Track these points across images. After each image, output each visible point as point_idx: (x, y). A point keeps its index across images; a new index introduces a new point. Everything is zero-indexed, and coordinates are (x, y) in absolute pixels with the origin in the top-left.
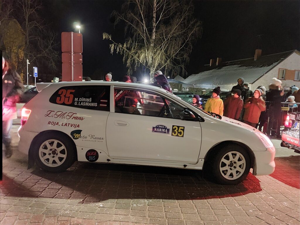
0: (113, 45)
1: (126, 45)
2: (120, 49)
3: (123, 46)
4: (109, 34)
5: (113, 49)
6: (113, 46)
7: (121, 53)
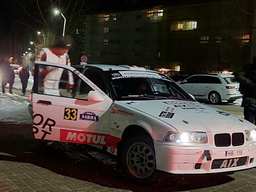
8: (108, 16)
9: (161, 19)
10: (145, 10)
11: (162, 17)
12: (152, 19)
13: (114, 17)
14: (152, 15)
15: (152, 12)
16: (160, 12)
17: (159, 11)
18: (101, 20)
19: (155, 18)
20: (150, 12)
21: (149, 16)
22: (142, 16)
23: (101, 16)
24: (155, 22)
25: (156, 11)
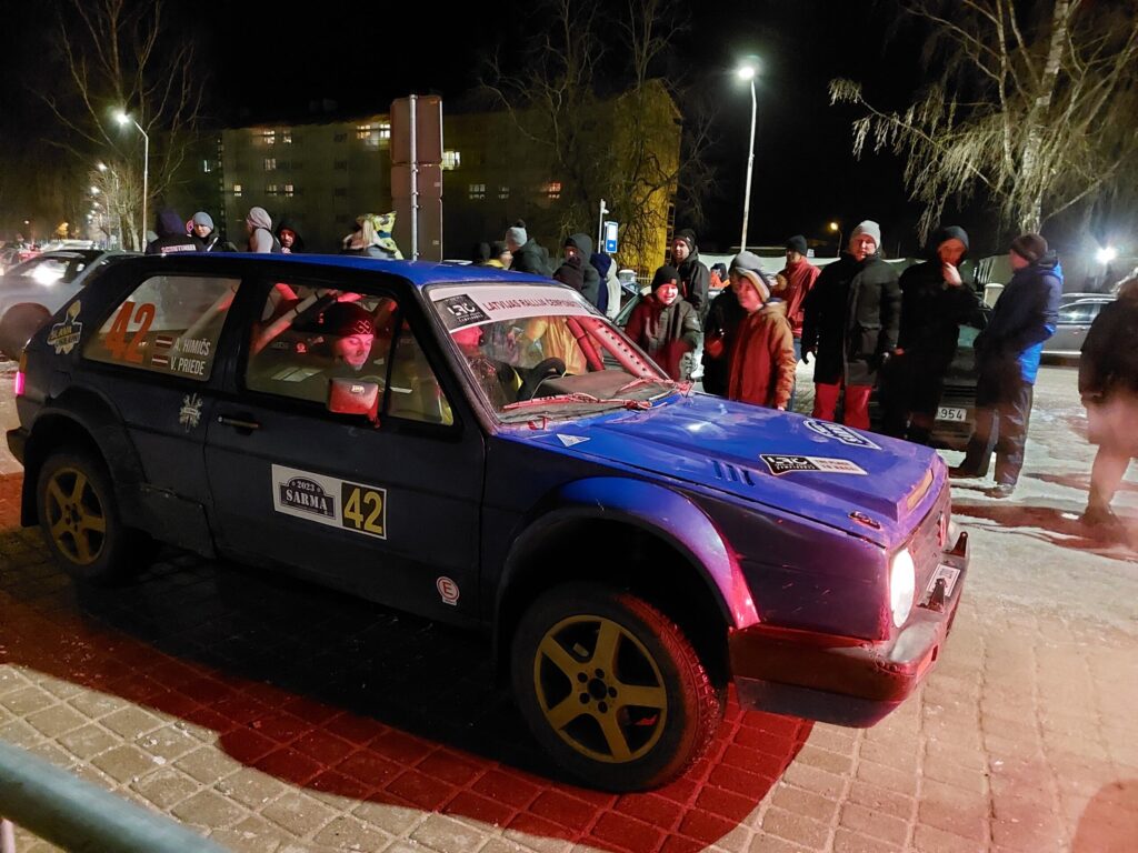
0: (867, 122)
1: (916, 116)
2: (890, 132)
3: (903, 121)
4: (856, 82)
5: (862, 138)
6: (864, 127)
7: (898, 148)
8: (273, 133)
9: (386, 143)
10: (352, 123)
11: (388, 140)
12: (367, 144)
13: (287, 136)
14: (368, 134)
15: (368, 127)
16: (384, 130)
17: (382, 126)
18: (257, 142)
19: (375, 141)
20: (362, 128)
21: (362, 136)
22: (346, 135)
23: (256, 131)
24: (374, 149)
25: (375, 125)
